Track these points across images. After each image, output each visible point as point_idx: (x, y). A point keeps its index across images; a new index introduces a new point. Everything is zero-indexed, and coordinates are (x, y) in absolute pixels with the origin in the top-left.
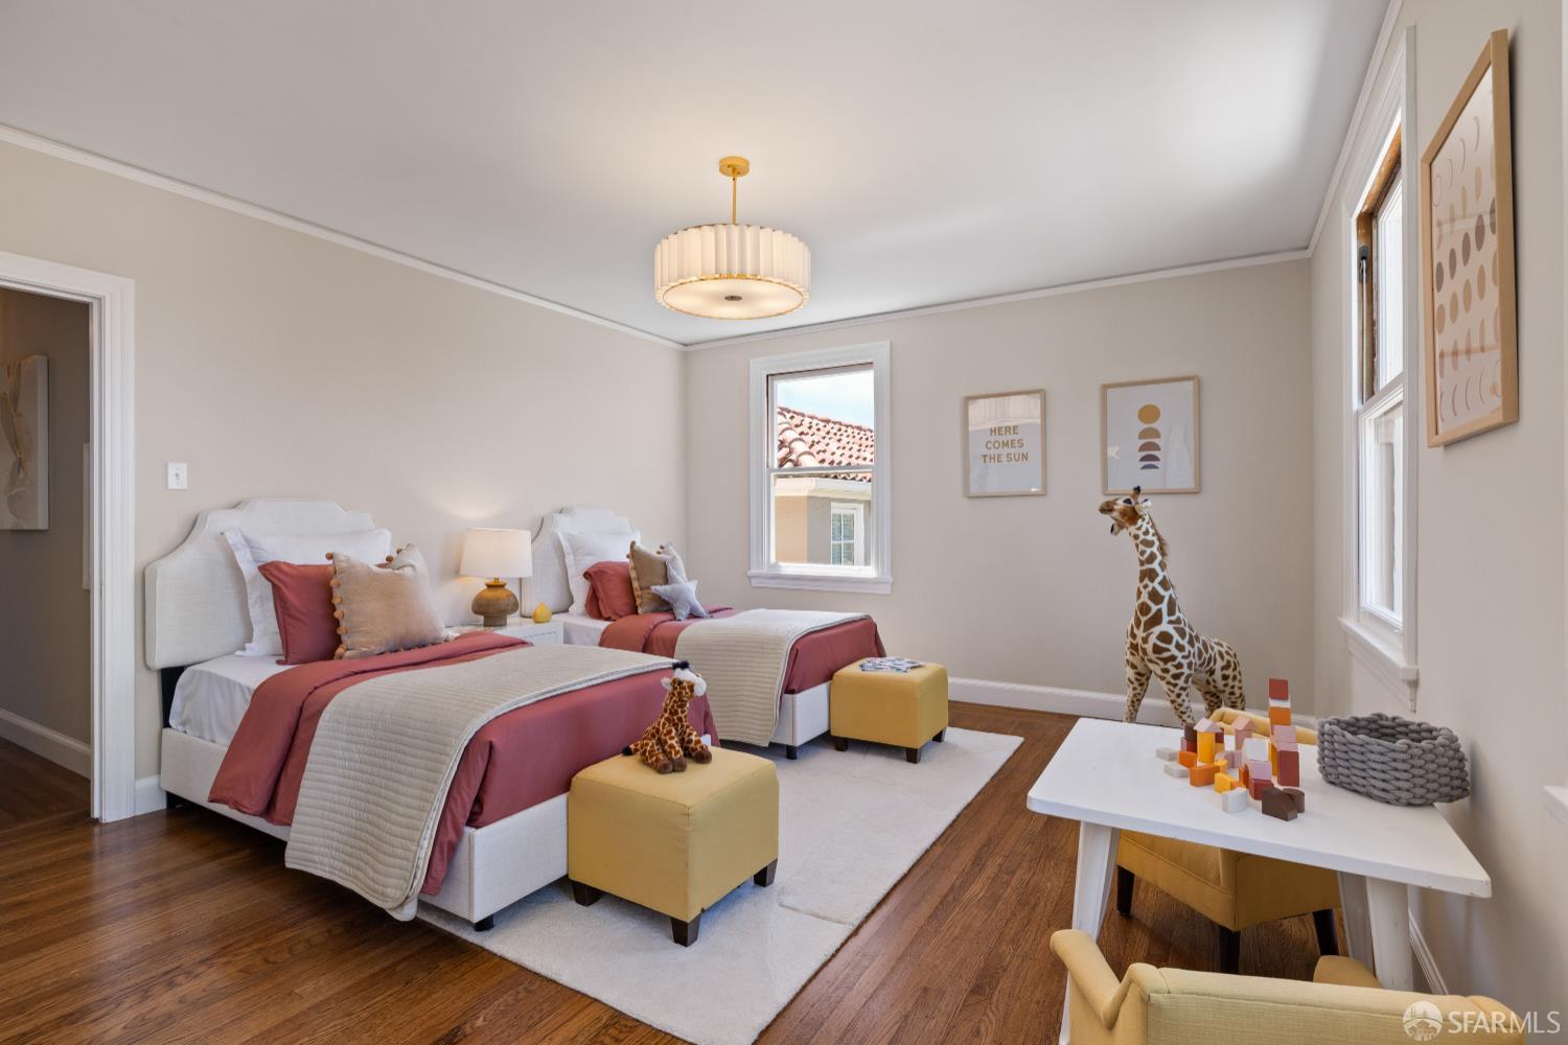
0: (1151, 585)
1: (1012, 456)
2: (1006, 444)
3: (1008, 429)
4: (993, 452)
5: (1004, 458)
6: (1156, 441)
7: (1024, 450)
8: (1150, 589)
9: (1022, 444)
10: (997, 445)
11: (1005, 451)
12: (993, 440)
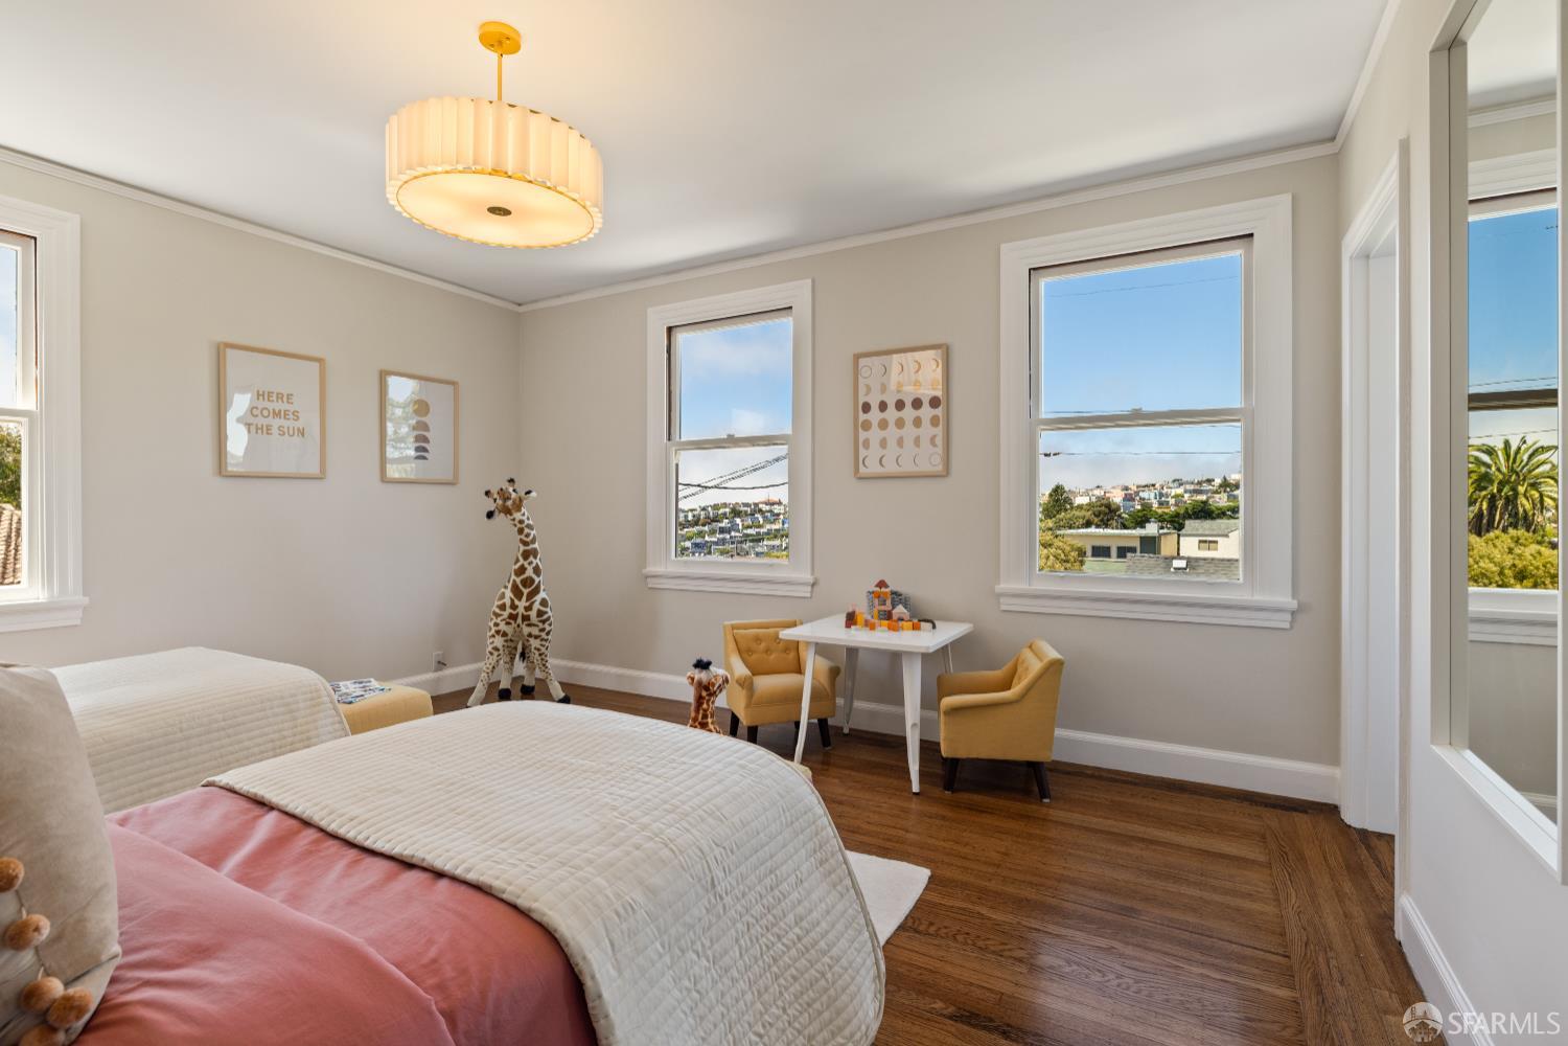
0: (535, 562)
1: (286, 430)
2: (277, 414)
3: (280, 396)
4: (261, 421)
5: (275, 430)
6: (425, 433)
7: (299, 424)
8: (534, 565)
9: (298, 417)
10: (265, 413)
11: (276, 423)
12: (260, 407)
